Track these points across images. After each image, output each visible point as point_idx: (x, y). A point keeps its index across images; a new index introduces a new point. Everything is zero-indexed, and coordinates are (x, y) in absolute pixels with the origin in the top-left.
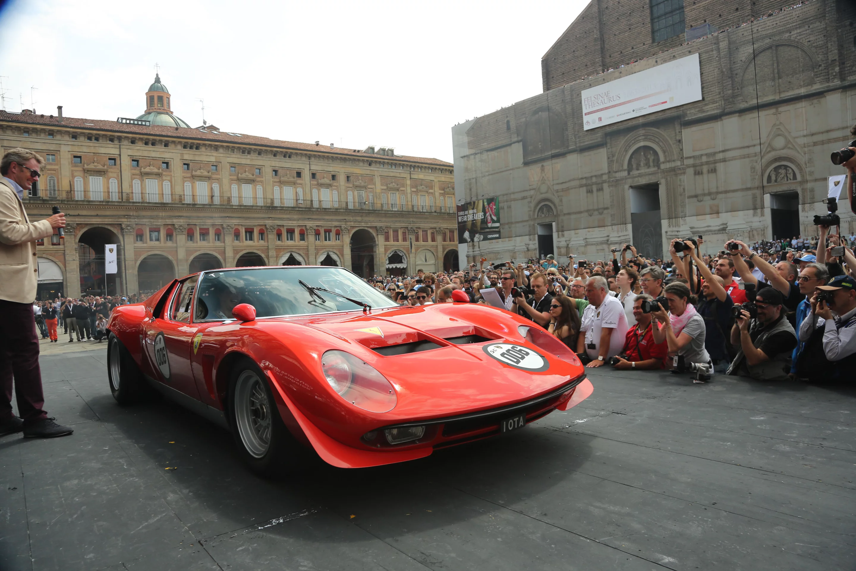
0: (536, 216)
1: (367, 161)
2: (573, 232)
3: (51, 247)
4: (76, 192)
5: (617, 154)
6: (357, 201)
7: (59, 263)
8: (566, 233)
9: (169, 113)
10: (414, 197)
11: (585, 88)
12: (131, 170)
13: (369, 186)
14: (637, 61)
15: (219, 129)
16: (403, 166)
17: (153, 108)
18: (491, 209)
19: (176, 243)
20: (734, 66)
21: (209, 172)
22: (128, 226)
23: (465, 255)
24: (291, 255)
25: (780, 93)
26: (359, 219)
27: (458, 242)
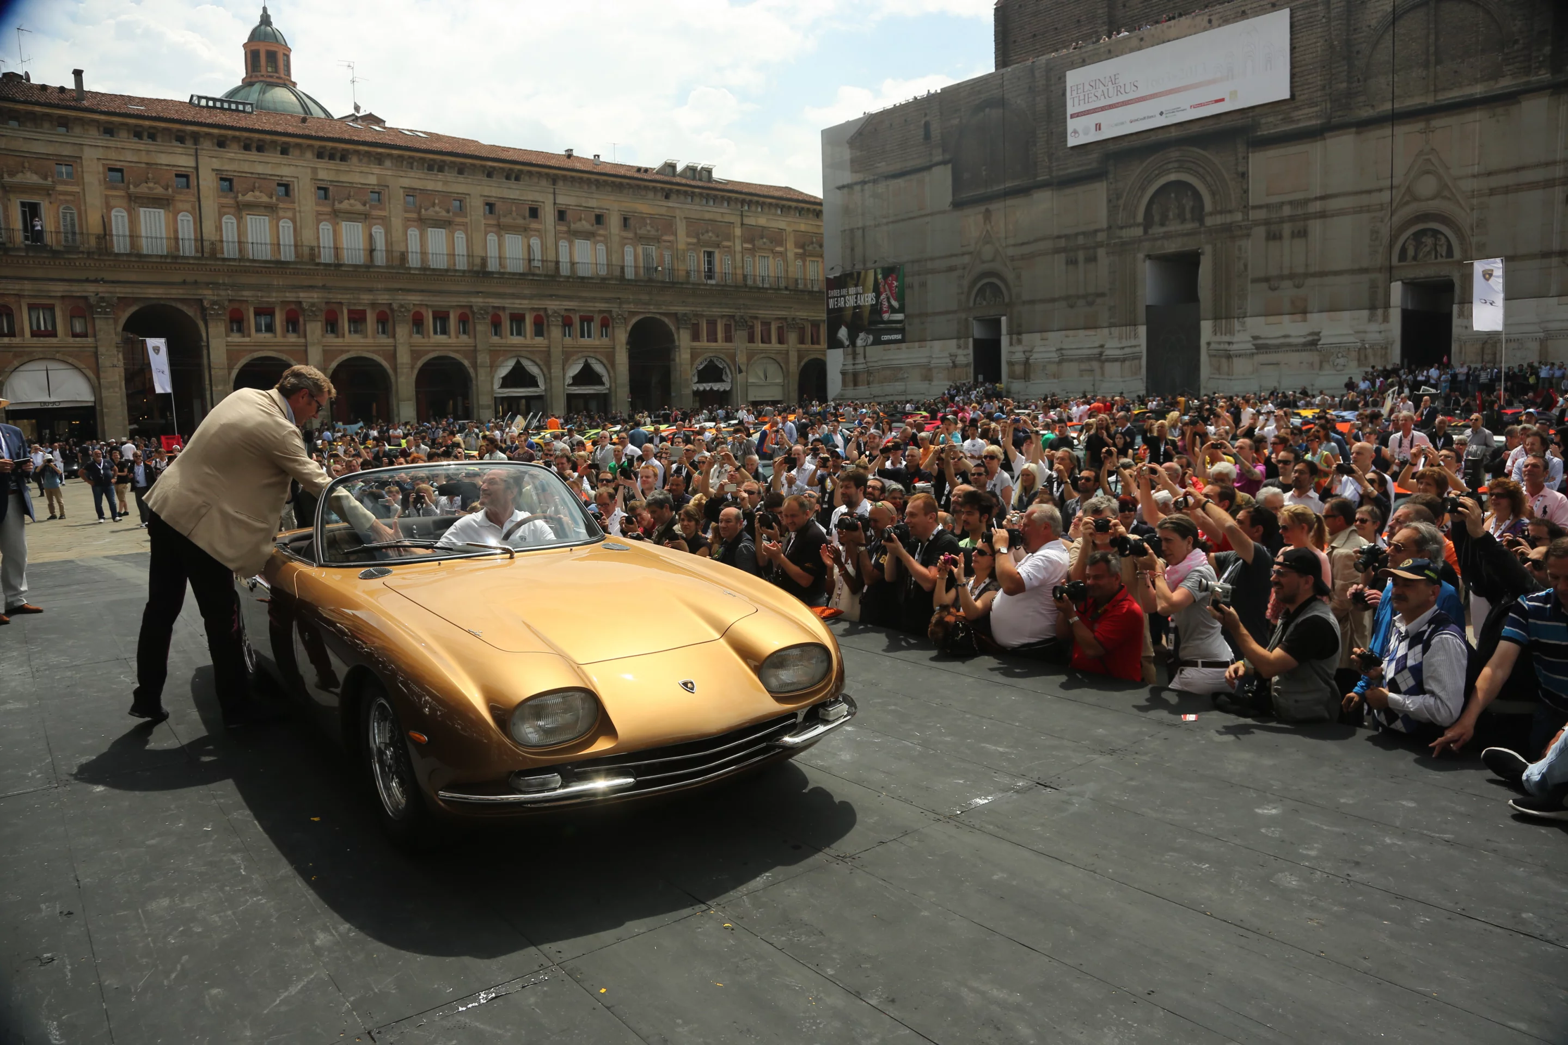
0: (971, 304)
1: (662, 189)
2: (1038, 336)
3: (71, 340)
4: (115, 238)
5: (1125, 194)
6: (641, 265)
7: (88, 372)
8: (1025, 337)
9: (289, 85)
10: (748, 259)
11: (1073, 66)
12: (219, 197)
13: (666, 238)
14: (1174, 18)
15: (384, 122)
16: (729, 200)
17: (258, 74)
18: (890, 286)
19: (305, 337)
20: (1355, 36)
21: (364, 205)
22: (215, 303)
23: (839, 370)
24: (518, 363)
25: (1436, 91)
26: (645, 297)
27: (826, 346)
